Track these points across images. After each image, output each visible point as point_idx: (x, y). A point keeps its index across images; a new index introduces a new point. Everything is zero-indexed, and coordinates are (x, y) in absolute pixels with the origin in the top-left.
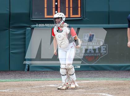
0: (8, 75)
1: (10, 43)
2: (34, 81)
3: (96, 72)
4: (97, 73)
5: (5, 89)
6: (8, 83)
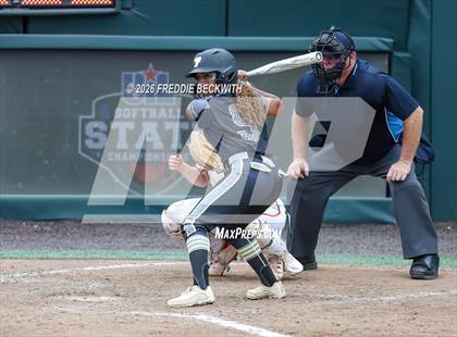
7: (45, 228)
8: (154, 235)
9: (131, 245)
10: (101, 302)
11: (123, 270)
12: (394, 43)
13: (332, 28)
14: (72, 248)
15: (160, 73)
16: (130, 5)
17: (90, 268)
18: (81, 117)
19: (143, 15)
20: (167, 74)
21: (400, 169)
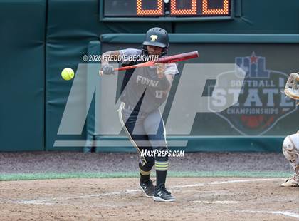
0: (40, 161)
1: (47, 80)
2: (107, 177)
3: (266, 156)
4: (269, 159)
5: (32, 199)
6: (42, 183)
7: (187, 158)
8: (256, 161)
9: (241, 168)
14: (204, 170)
15: (260, 57)
16: (240, 15)
18: (209, 87)
19: (248, 21)
20: (264, 58)
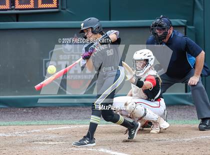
3: (86, 109)
4: (88, 111)
7: (29, 111)
8: (79, 112)
9: (68, 118)
10: (55, 144)
11: (65, 129)
12: (187, 22)
13: (162, 16)
14: (41, 120)
16: (65, 8)
17: (50, 129)
18: (44, 60)
19: (72, 12)
21: (194, 80)
